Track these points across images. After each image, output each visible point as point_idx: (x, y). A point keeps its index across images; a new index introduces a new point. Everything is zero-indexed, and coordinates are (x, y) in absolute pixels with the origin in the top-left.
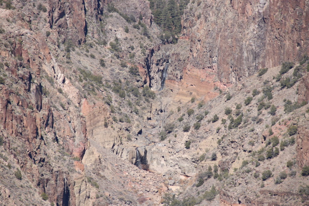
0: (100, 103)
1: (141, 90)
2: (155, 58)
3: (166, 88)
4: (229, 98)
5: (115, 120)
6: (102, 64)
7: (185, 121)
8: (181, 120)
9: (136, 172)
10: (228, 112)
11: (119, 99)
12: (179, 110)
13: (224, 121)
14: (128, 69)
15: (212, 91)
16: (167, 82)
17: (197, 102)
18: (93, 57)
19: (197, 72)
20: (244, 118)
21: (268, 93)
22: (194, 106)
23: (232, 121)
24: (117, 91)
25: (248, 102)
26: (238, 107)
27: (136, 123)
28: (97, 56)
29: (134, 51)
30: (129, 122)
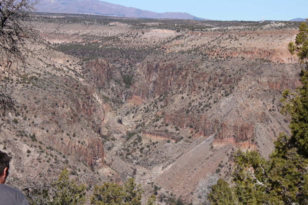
0: (108, 105)
1: (120, 101)
2: (124, 92)
3: (127, 101)
4: (145, 104)
5: (113, 110)
6: (109, 94)
7: (133, 110)
8: (131, 110)
9: (119, 125)
10: (145, 108)
11: (114, 104)
12: (131, 107)
13: (144, 111)
14: (116, 95)
15: (140, 102)
16: (127, 99)
17: (136, 105)
18: (106, 92)
19: (136, 96)
20: (149, 110)
21: (156, 103)
22: (135, 106)
23: (146, 111)
24: (113, 102)
25: (150, 105)
26: (148, 107)
27: (119, 111)
28: (107, 92)
29: (118, 90)
30: (117, 110)
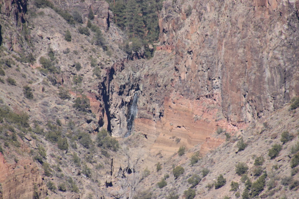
0: (26, 159)
1: (94, 137)
2: (116, 84)
3: (135, 133)
4: (242, 148)
5: (51, 187)
6: (28, 94)
7: (169, 186)
8: (162, 185)
10: (242, 171)
11: (58, 153)
12: (159, 169)
13: (235, 187)
14: (71, 102)
15: (213, 136)
16: (137, 123)
17: (188, 155)
18: (11, 82)
19: (187, 104)
20: (268, 180)
22: (184, 161)
23: (249, 186)
24: (53, 139)
25: (274, 153)
26: (258, 163)
27: (88, 191)
28: (18, 81)
29: (81, 72)
30: (76, 191)
